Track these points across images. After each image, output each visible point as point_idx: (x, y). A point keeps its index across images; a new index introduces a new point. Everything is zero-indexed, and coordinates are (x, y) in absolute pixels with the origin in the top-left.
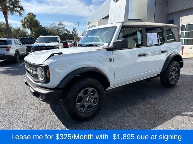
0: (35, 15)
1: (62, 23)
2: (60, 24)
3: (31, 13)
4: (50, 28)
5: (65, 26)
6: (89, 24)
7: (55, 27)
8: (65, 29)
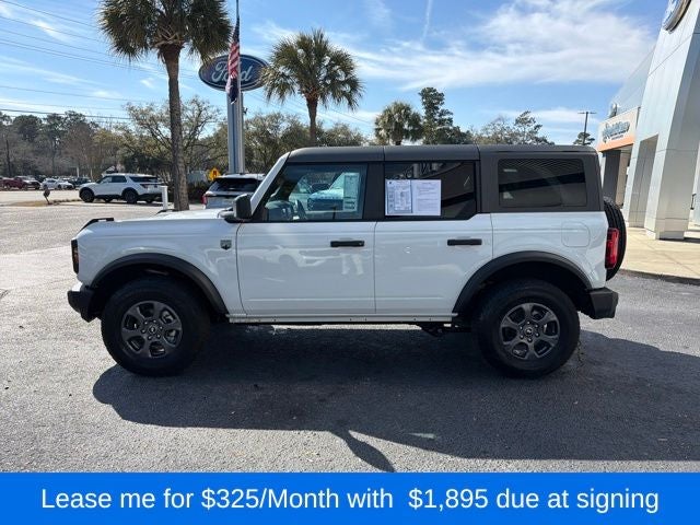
0: (442, 95)
1: (530, 116)
2: (522, 121)
3: (431, 90)
4: (484, 135)
5: (538, 126)
6: (614, 114)
7: (501, 133)
8: (539, 135)
